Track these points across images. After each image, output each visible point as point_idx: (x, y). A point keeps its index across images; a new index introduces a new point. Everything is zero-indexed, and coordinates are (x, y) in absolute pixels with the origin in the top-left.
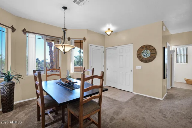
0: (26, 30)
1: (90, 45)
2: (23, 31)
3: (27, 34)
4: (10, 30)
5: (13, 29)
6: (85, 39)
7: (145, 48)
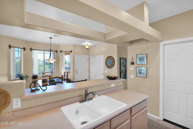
0: (32, 49)
1: (75, 55)
2: (30, 49)
3: (33, 51)
4: (23, 50)
5: (24, 49)
6: (71, 51)
7: (109, 58)
